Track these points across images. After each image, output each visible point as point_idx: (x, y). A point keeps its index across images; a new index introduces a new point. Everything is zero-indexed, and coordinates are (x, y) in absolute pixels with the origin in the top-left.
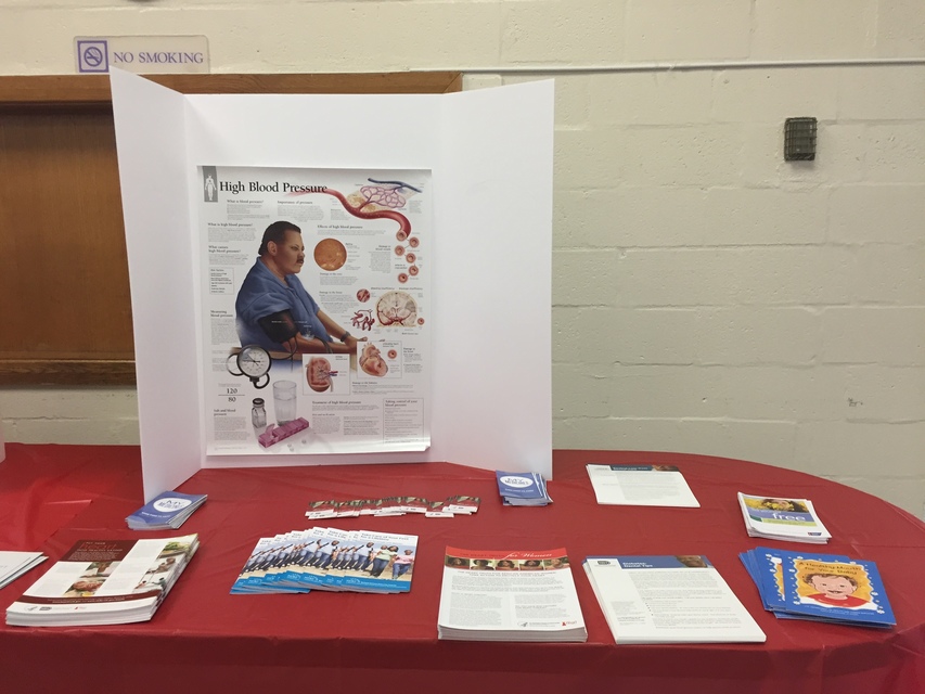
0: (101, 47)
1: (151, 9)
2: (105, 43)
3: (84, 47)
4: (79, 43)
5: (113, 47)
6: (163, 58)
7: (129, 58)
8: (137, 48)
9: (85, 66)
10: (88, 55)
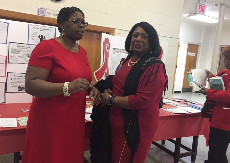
0: (44, 10)
1: (56, 4)
2: (45, 9)
3: (40, 9)
5: (47, 11)
7: (50, 14)
8: (52, 12)
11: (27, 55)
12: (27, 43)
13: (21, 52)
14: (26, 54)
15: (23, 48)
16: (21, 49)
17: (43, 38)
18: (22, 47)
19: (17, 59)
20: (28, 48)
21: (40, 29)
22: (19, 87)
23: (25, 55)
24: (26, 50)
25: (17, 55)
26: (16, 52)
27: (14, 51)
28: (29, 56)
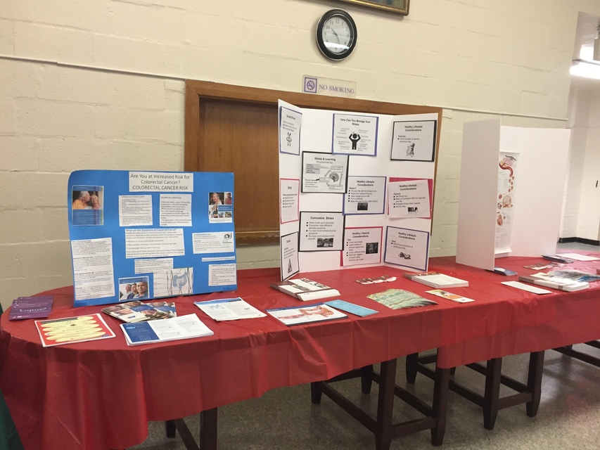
0: (314, 81)
1: (336, 67)
2: (316, 79)
3: (307, 80)
4: (306, 78)
5: (319, 82)
6: (338, 89)
7: (325, 87)
8: (329, 84)
9: (307, 89)
10: (309, 84)
11: (330, 175)
12: (330, 152)
13: (321, 169)
14: (330, 173)
15: (324, 161)
16: (322, 165)
17: (358, 138)
18: (322, 161)
19: (316, 185)
20: (333, 161)
21: (351, 122)
22: (319, 240)
23: (328, 176)
24: (329, 165)
25: (315, 176)
26: (314, 171)
27: (311, 169)
28: (334, 178)
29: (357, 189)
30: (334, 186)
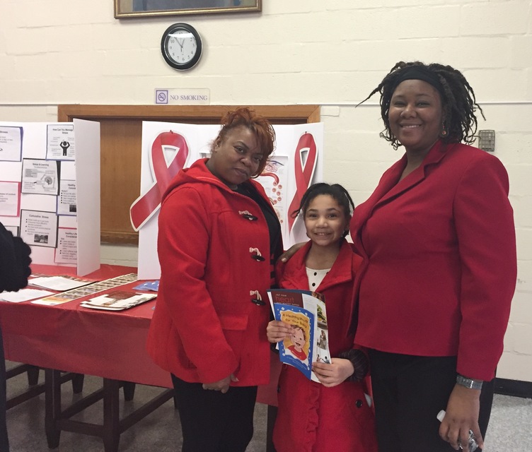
12: (45, 158)
13: (38, 174)
15: (40, 166)
16: (39, 169)
17: (67, 145)
19: (33, 187)
20: (47, 166)
21: (62, 131)
22: (36, 236)
24: (44, 170)
25: (33, 180)
26: (32, 175)
27: (29, 173)
28: (49, 181)
29: (68, 192)
30: (49, 188)
